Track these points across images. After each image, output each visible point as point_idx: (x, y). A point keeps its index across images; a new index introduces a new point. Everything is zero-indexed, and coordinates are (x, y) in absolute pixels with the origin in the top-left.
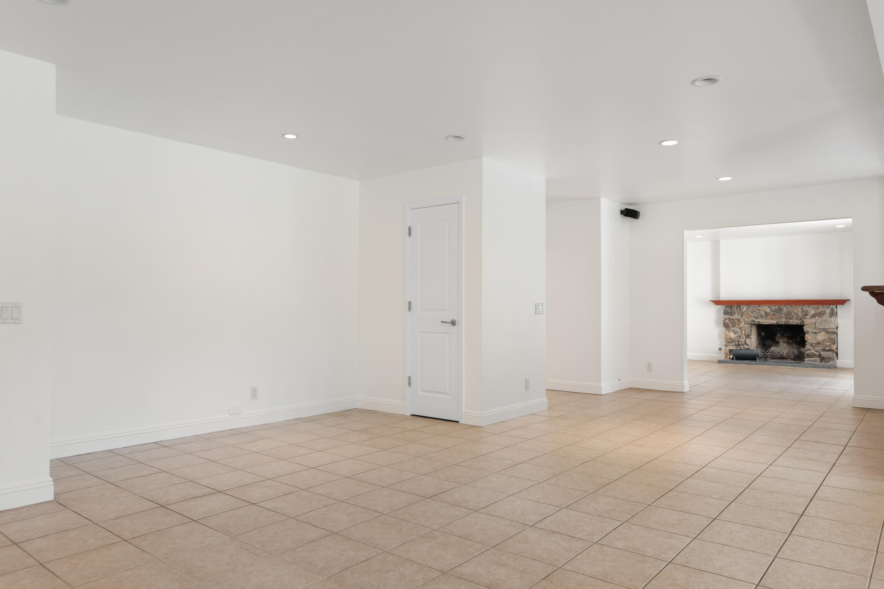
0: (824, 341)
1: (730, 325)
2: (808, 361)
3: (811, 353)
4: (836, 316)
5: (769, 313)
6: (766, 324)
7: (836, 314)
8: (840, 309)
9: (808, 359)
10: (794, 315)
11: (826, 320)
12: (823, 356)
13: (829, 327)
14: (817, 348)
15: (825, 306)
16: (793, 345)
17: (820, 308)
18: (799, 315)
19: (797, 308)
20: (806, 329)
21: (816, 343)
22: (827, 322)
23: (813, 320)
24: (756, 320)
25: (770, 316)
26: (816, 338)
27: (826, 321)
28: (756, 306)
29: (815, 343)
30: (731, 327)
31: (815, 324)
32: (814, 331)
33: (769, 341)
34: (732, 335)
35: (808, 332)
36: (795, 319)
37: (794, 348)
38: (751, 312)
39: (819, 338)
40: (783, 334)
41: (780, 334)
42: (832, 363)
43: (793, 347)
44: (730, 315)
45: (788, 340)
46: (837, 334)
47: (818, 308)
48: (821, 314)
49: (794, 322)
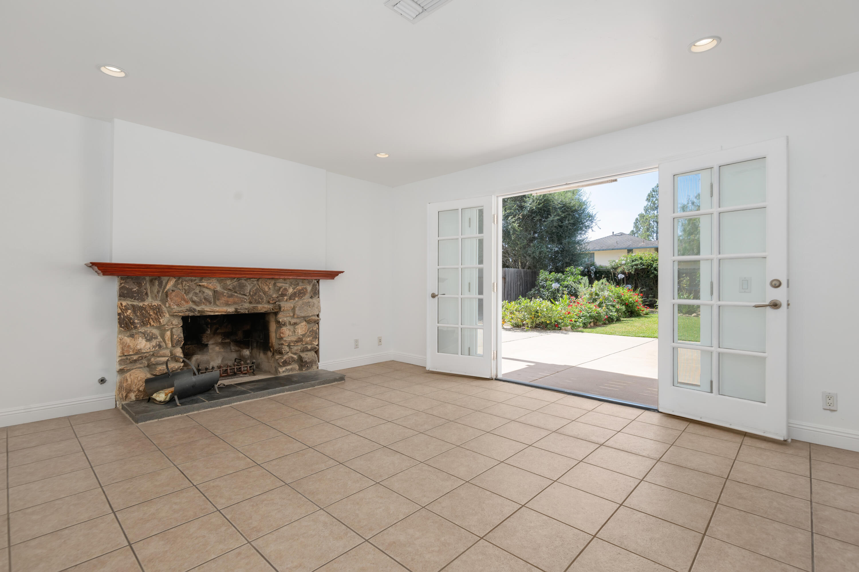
0: (304, 335)
1: (136, 321)
2: (284, 372)
3: (289, 358)
4: (318, 297)
5: (222, 294)
6: (217, 314)
7: (318, 293)
8: (324, 285)
9: (284, 369)
10: (264, 296)
11: (308, 302)
12: (306, 359)
13: (311, 314)
14: (295, 348)
15: (306, 281)
16: (231, 346)
17: (300, 284)
18: (273, 296)
19: (268, 284)
20: (282, 318)
21: (296, 341)
23: (292, 304)
24: (198, 308)
25: (223, 299)
26: (295, 332)
27: (308, 304)
28: (194, 278)
29: (294, 340)
30: (138, 326)
31: (294, 309)
32: (293, 321)
34: (142, 344)
35: (285, 324)
36: (265, 303)
37: (232, 351)
38: (184, 291)
39: (299, 332)
42: (313, 369)
43: (231, 349)
44: (138, 300)
46: (318, 324)
47: (296, 283)
48: (300, 294)
49: (263, 307)
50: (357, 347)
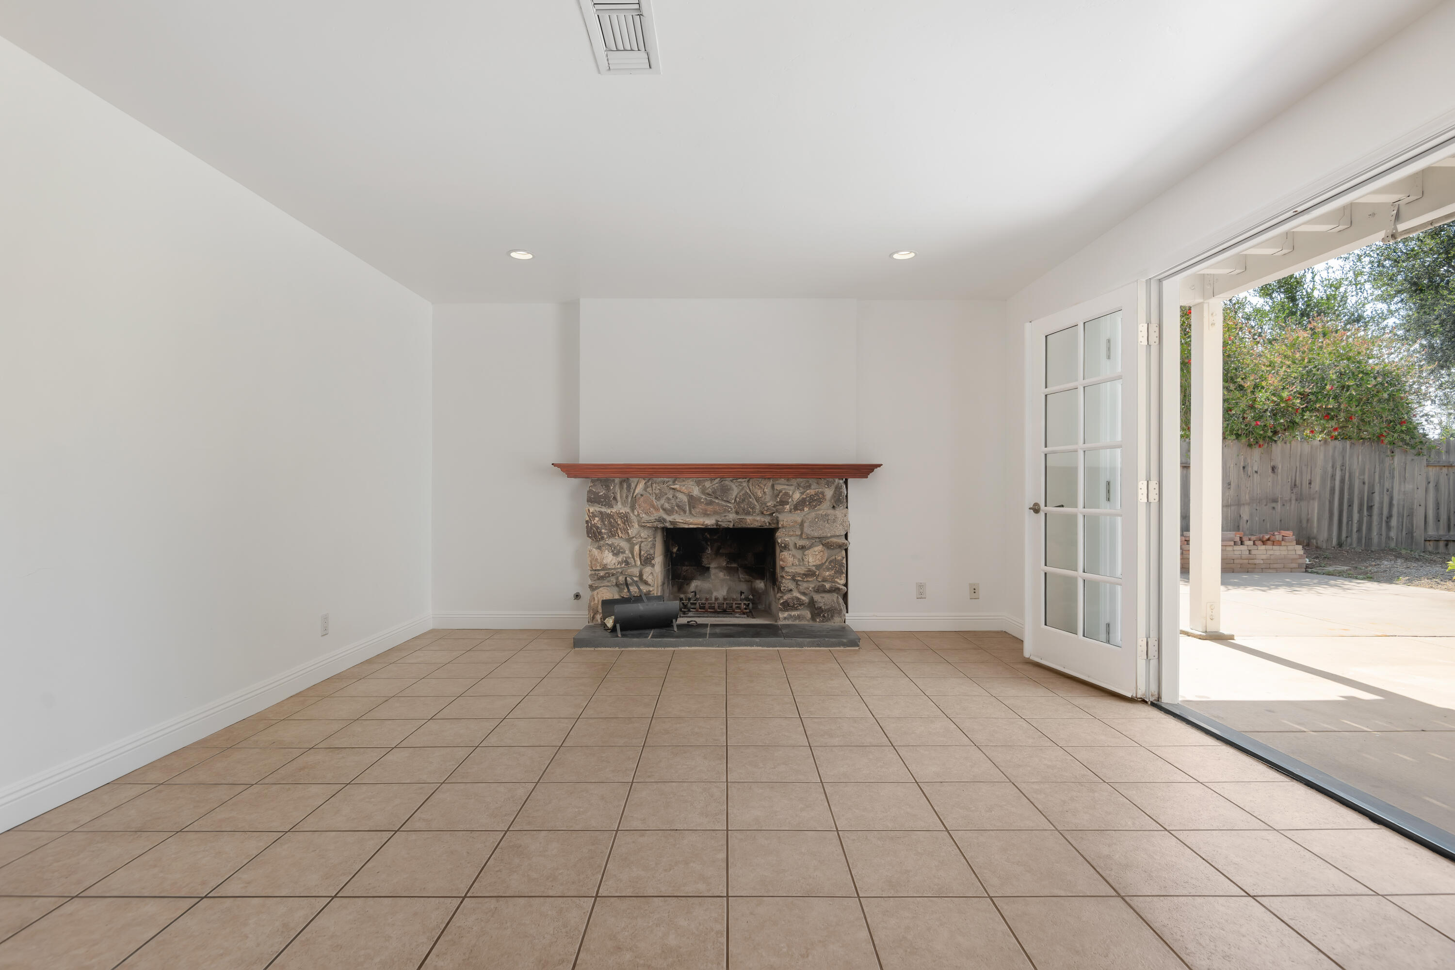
0: (818, 567)
1: (603, 531)
2: (785, 618)
3: (792, 599)
4: (845, 506)
5: (699, 499)
6: (691, 526)
7: (845, 501)
8: (856, 488)
9: (786, 614)
10: (756, 503)
11: (826, 515)
12: (821, 605)
13: (833, 533)
14: (805, 585)
15: (823, 481)
17: (813, 487)
18: (769, 504)
19: (762, 485)
20: (781, 537)
21: (804, 574)
22: (828, 521)
23: (798, 517)
24: (669, 518)
25: (700, 508)
26: (803, 560)
27: (825, 518)
28: (667, 479)
29: (802, 572)
30: (605, 536)
31: (802, 525)
32: (801, 543)
33: (687, 566)
34: (609, 559)
35: (786, 547)
36: (758, 515)
38: (654, 496)
39: (811, 560)
40: (719, 548)
41: (711, 550)
42: (836, 622)
44: (605, 506)
45: (728, 563)
46: (846, 550)
47: (807, 484)
48: (814, 501)
49: (755, 520)
50: (921, 595)
